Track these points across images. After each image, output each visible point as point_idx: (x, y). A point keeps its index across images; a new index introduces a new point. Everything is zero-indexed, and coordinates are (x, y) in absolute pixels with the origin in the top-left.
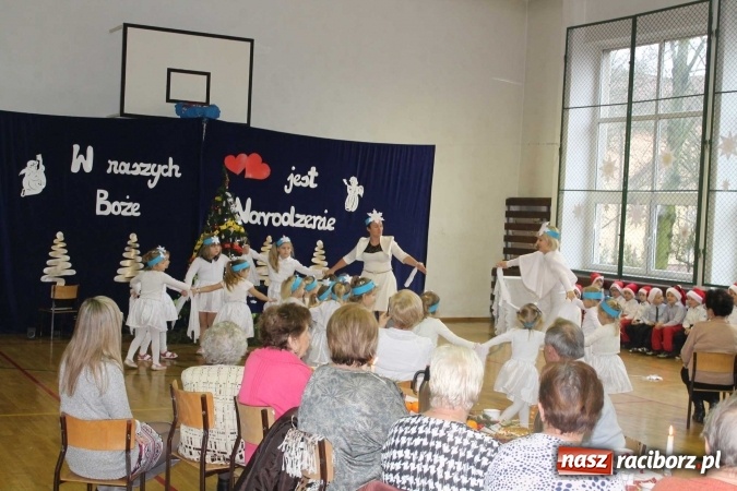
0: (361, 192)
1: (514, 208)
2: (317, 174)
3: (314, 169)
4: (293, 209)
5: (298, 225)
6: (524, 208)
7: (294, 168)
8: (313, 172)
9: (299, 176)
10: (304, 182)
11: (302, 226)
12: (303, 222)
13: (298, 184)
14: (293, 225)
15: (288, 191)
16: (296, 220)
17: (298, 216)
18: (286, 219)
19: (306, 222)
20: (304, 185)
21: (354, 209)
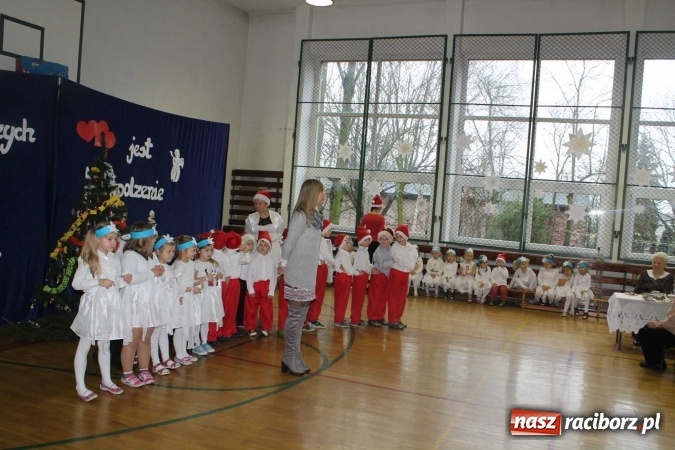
0: (182, 164)
1: (238, 178)
2: (152, 146)
3: (149, 140)
4: (132, 179)
5: (136, 195)
6: (246, 178)
7: (134, 138)
8: (149, 144)
9: (137, 146)
10: (142, 152)
11: (139, 196)
12: (140, 193)
13: (137, 155)
14: (132, 195)
15: (129, 161)
16: (135, 190)
17: (136, 186)
18: (127, 190)
19: (143, 192)
20: (142, 156)
21: (176, 180)
